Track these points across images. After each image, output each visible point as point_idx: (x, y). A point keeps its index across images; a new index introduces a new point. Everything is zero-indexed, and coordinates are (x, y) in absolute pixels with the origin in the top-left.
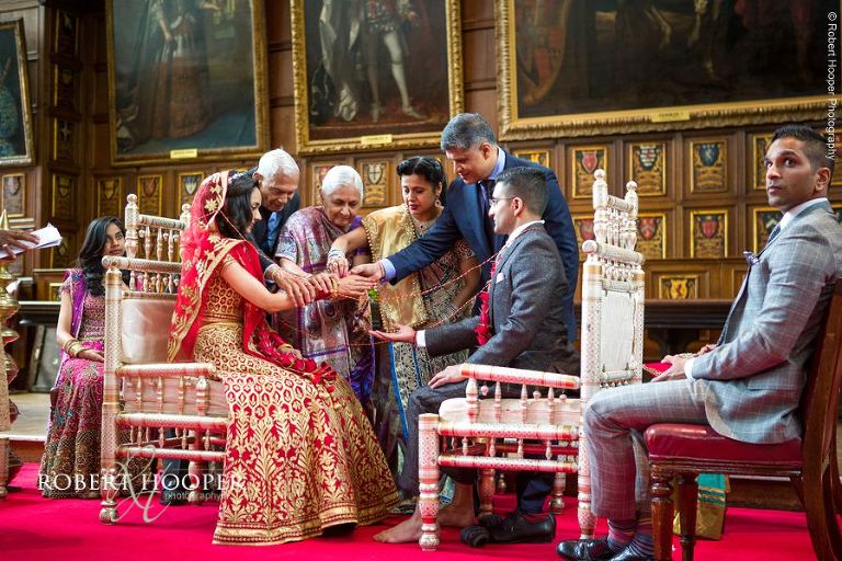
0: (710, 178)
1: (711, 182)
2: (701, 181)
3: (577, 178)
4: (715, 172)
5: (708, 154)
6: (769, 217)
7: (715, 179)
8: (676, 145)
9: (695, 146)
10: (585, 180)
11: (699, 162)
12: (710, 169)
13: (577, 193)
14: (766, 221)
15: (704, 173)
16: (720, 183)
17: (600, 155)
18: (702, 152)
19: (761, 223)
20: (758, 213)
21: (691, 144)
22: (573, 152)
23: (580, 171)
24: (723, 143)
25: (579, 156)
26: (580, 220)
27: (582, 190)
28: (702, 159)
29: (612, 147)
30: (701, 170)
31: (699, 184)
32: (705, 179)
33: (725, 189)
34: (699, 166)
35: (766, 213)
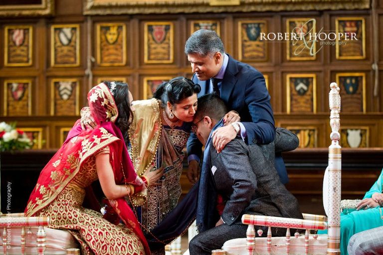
0: (254, 51)
1: (255, 54)
2: (247, 52)
3: (149, 47)
4: (258, 46)
5: (253, 32)
6: (299, 81)
7: (258, 51)
8: (228, 24)
9: (243, 25)
10: (155, 48)
11: (246, 38)
12: (254, 43)
13: (149, 59)
14: (296, 85)
15: (249, 46)
16: (261, 55)
17: (167, 29)
18: (248, 30)
19: (293, 86)
20: (291, 79)
21: (240, 24)
22: (146, 26)
23: (151, 41)
24: (263, 24)
25: (150, 29)
26: (152, 81)
27: (152, 57)
28: (249, 35)
29: (178, 23)
30: (247, 44)
31: (246, 55)
32: (250, 51)
33: (265, 59)
34: (245, 41)
35: (296, 79)
